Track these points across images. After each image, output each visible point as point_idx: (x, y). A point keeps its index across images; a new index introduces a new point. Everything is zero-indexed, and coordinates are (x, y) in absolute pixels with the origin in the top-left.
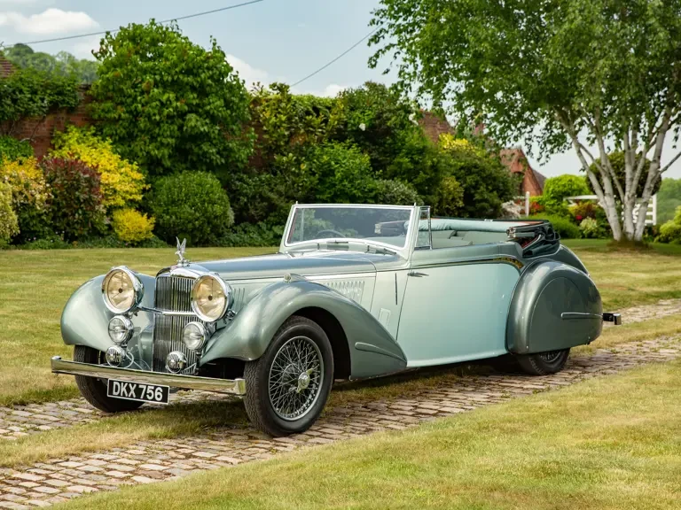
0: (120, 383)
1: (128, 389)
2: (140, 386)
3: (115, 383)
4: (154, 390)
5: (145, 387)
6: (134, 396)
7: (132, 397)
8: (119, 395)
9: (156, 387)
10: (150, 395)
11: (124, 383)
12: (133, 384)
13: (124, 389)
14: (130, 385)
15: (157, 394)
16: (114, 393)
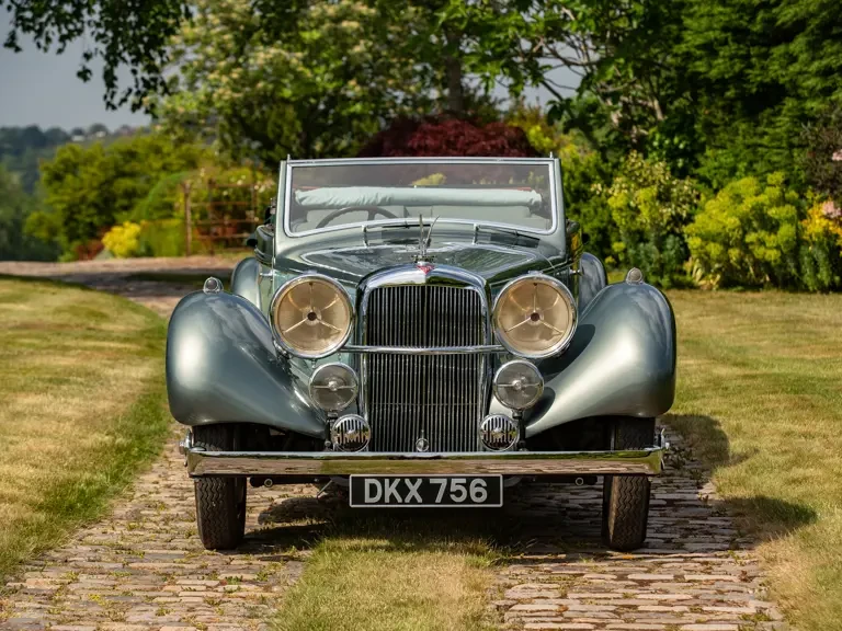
0: (381, 480)
1: (403, 490)
2: (432, 481)
3: (367, 483)
4: (467, 486)
5: (444, 482)
6: (420, 500)
7: (413, 501)
8: (382, 501)
9: (469, 479)
10: (458, 493)
11: (392, 480)
12: (413, 480)
13: (391, 490)
14: (407, 481)
15: (473, 491)
16: (367, 499)
